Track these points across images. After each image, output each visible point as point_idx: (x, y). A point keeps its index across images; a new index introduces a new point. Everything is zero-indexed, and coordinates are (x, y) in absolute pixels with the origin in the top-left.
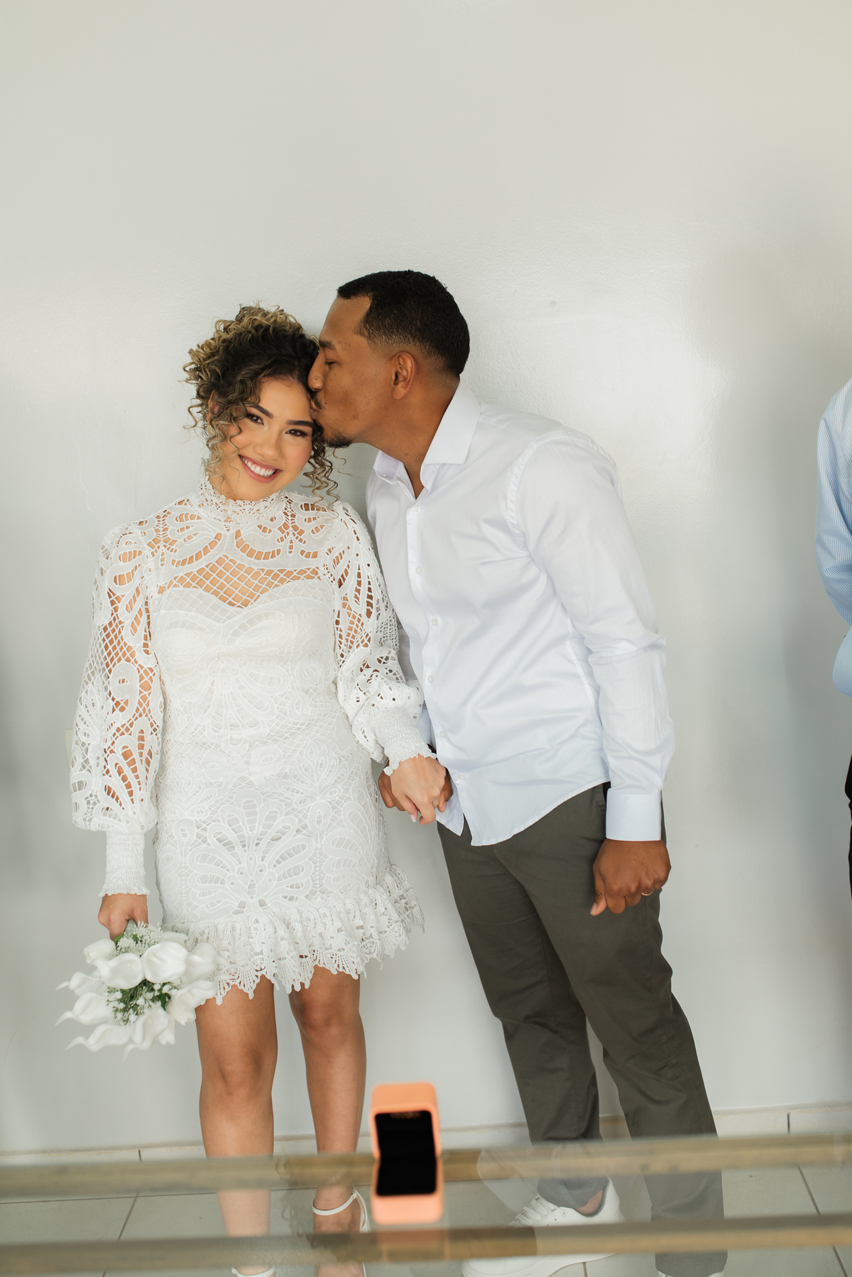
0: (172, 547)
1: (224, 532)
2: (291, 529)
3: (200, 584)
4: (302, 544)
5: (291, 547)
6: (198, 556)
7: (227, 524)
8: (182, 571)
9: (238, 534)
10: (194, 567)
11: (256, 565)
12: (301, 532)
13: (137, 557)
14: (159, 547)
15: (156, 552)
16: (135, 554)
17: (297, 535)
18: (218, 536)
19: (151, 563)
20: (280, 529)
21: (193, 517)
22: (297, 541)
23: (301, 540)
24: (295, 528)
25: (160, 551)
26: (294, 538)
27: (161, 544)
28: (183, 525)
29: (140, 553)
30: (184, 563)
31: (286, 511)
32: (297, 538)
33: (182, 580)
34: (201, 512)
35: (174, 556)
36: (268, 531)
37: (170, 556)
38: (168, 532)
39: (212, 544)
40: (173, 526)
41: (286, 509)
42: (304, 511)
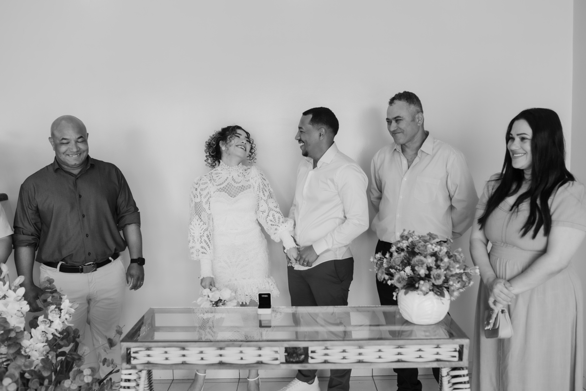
1: (229, 176)
3: (224, 190)
6: (223, 183)
7: (230, 174)
8: (219, 187)
9: (233, 177)
10: (222, 186)
11: (236, 185)
14: (212, 181)
16: (206, 183)
18: (227, 178)
19: (211, 185)
21: (219, 173)
28: (218, 175)
30: (219, 185)
33: (219, 190)
34: (222, 172)
35: (216, 184)
36: (239, 176)
37: (215, 184)
39: (226, 180)
40: (215, 176)
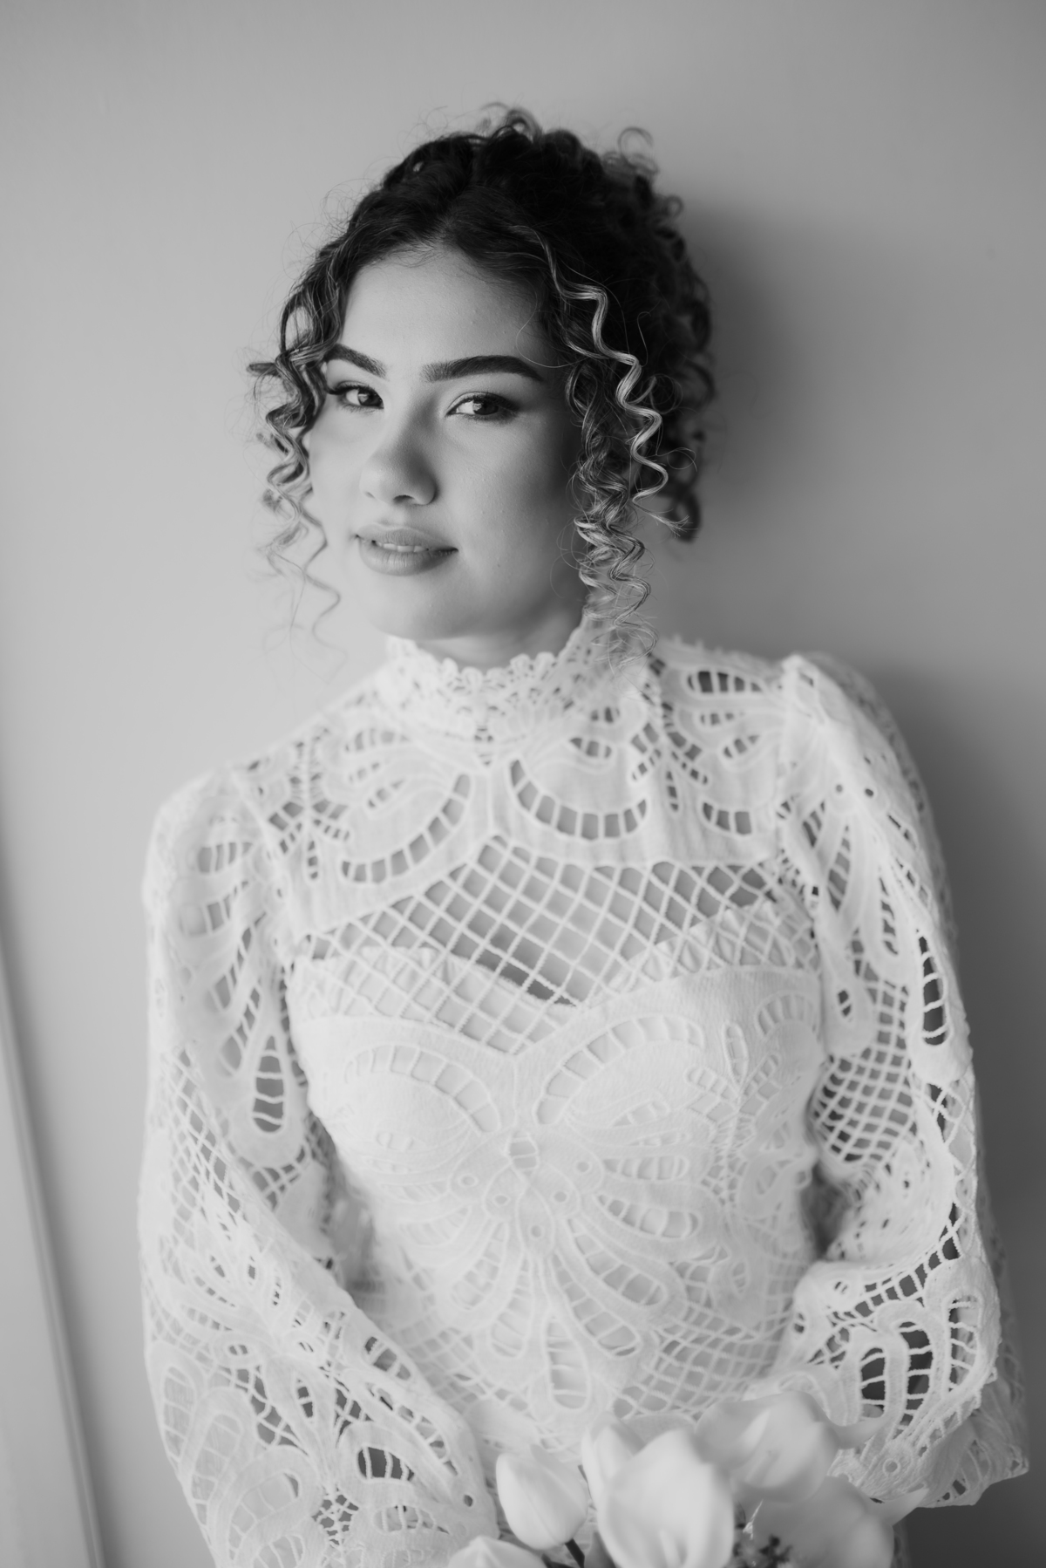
0: (334, 825)
1: (477, 771)
2: (664, 741)
4: (698, 785)
5: (672, 792)
7: (484, 747)
9: (516, 769)
10: (413, 883)
11: (572, 851)
12: (693, 753)
13: (239, 860)
14: (299, 827)
15: (292, 837)
16: (233, 850)
17: (682, 758)
18: (461, 784)
19: (279, 873)
20: (636, 742)
21: (388, 737)
22: (686, 774)
23: (694, 774)
24: (677, 740)
25: (303, 838)
26: (676, 768)
27: (307, 816)
28: (363, 760)
29: (247, 846)
31: (648, 692)
32: (684, 766)
35: (345, 851)
36: (602, 751)
37: (334, 852)
38: (323, 784)
39: (451, 809)
40: (338, 765)
41: (647, 686)
42: (697, 694)
